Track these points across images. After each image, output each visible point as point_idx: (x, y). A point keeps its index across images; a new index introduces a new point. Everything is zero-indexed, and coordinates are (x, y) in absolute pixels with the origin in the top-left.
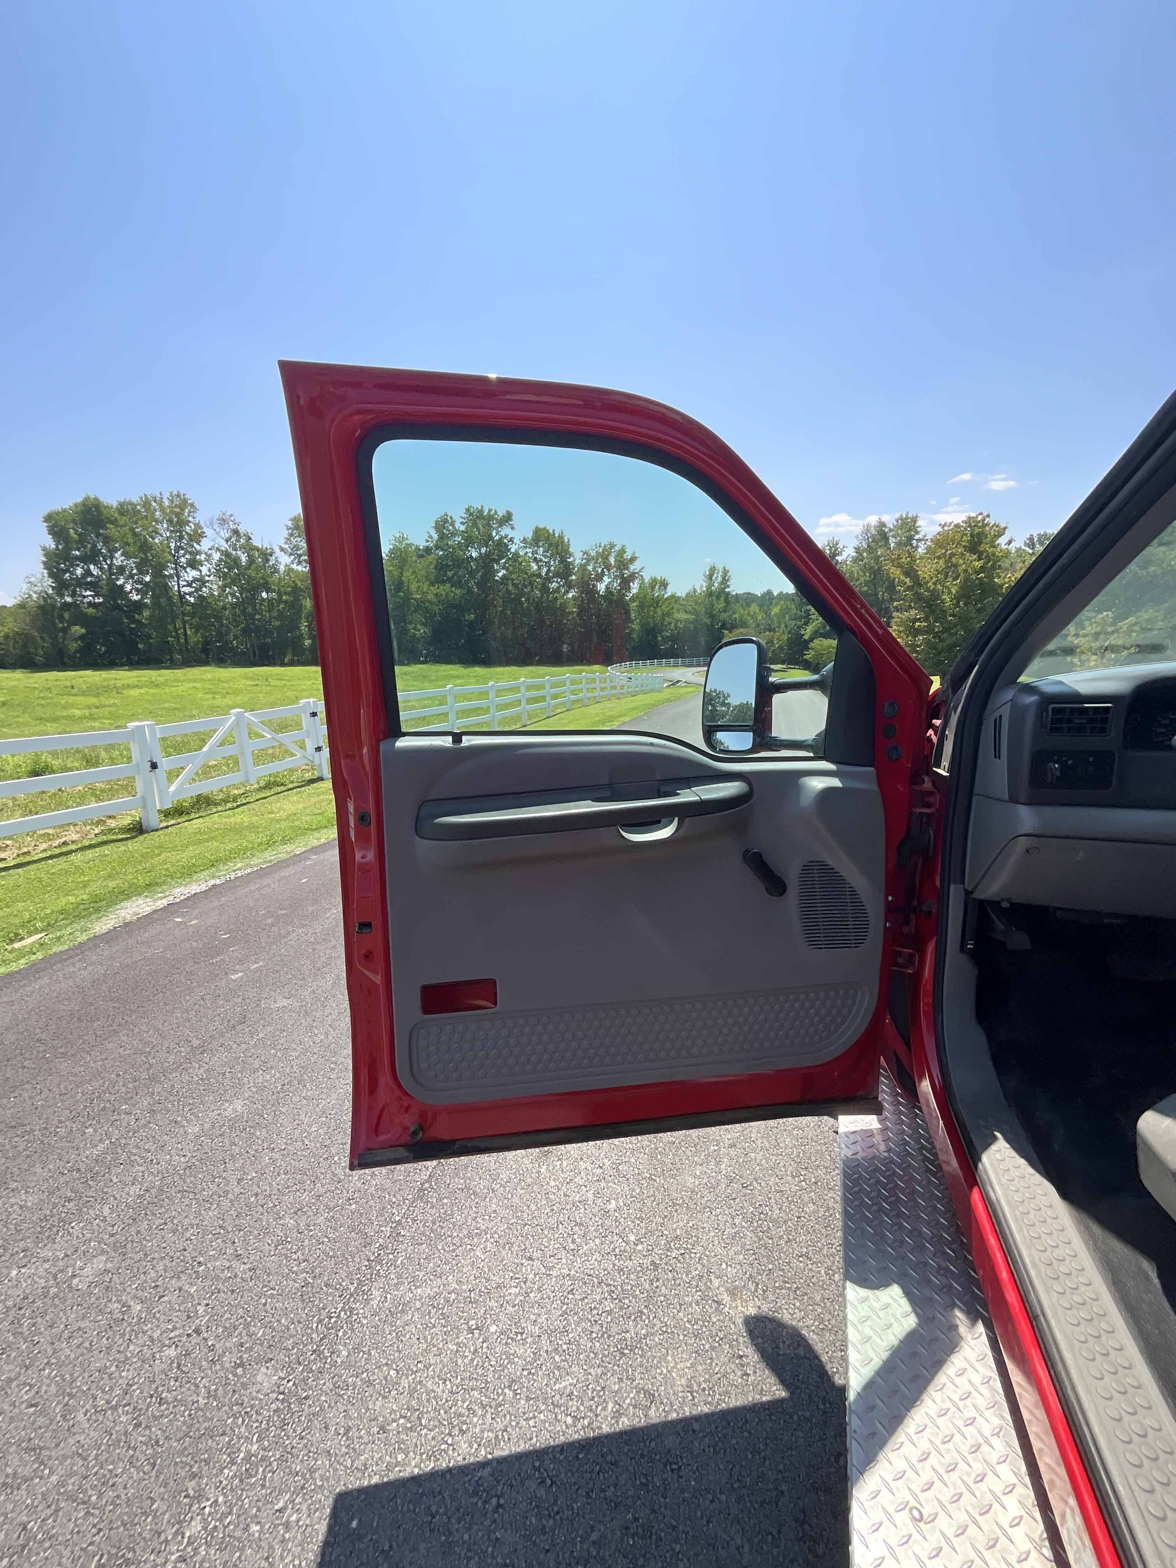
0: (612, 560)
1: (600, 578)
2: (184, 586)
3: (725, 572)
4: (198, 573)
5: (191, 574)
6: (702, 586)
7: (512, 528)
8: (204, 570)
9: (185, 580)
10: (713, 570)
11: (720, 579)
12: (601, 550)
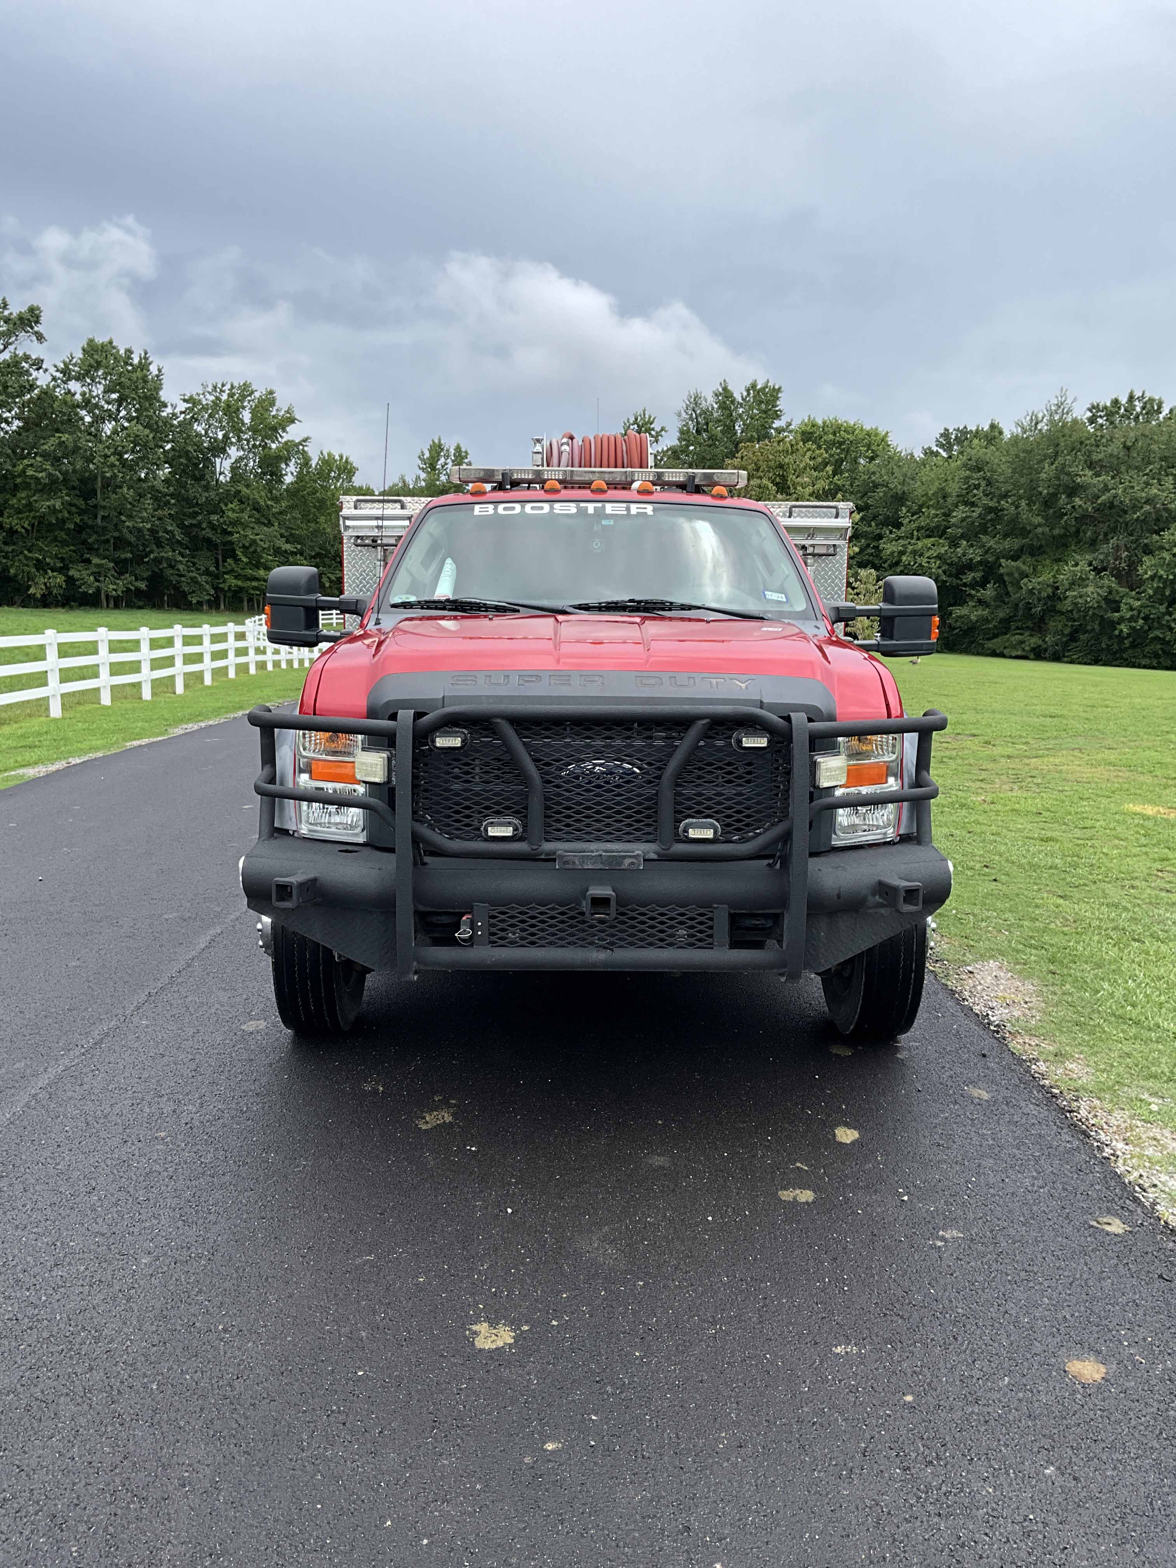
0: (246, 416)
1: (219, 449)
3: (460, 456)
7: (40, 337)
10: (437, 449)
12: (224, 397)
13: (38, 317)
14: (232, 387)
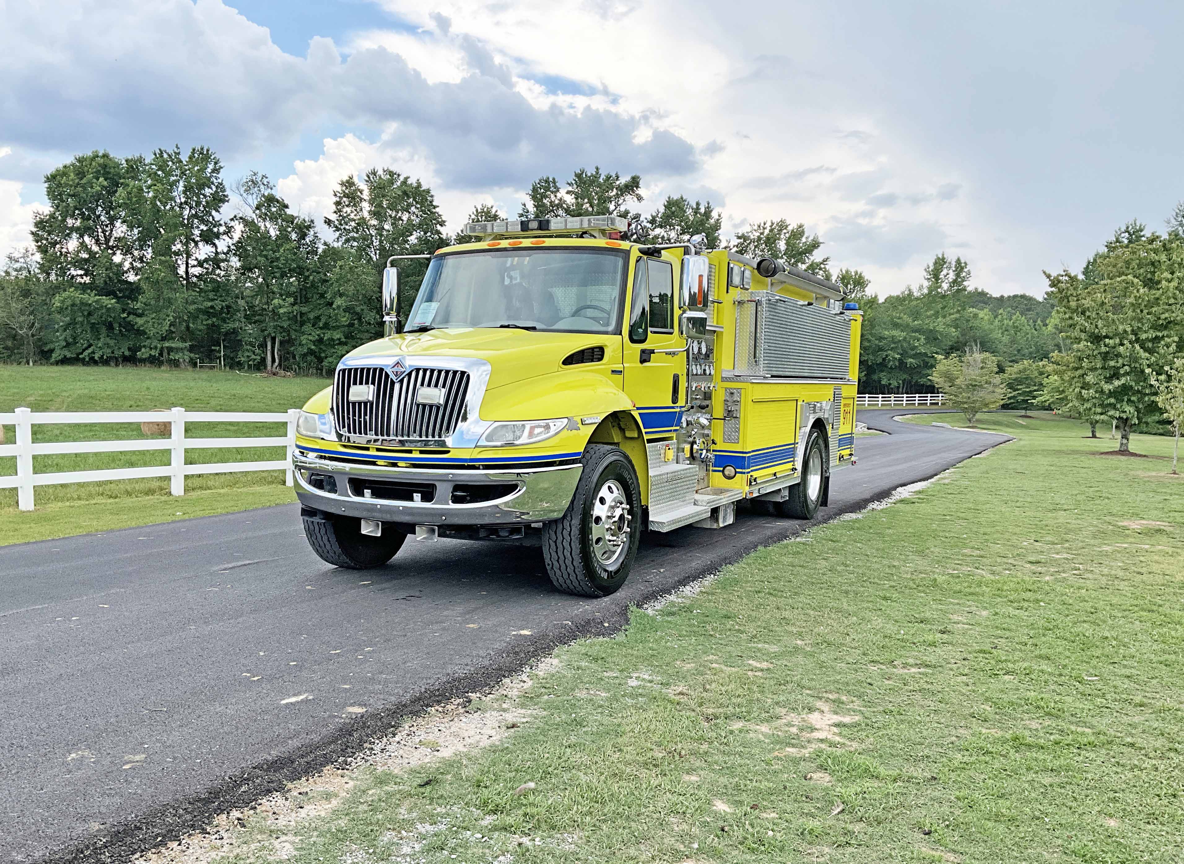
0: (782, 245)
2: (194, 266)
3: (960, 267)
4: (214, 250)
5: (204, 251)
6: (921, 288)
7: (640, 198)
8: (222, 244)
9: (197, 259)
10: (940, 263)
11: (952, 276)
12: (767, 232)
13: (638, 183)
14: (773, 224)
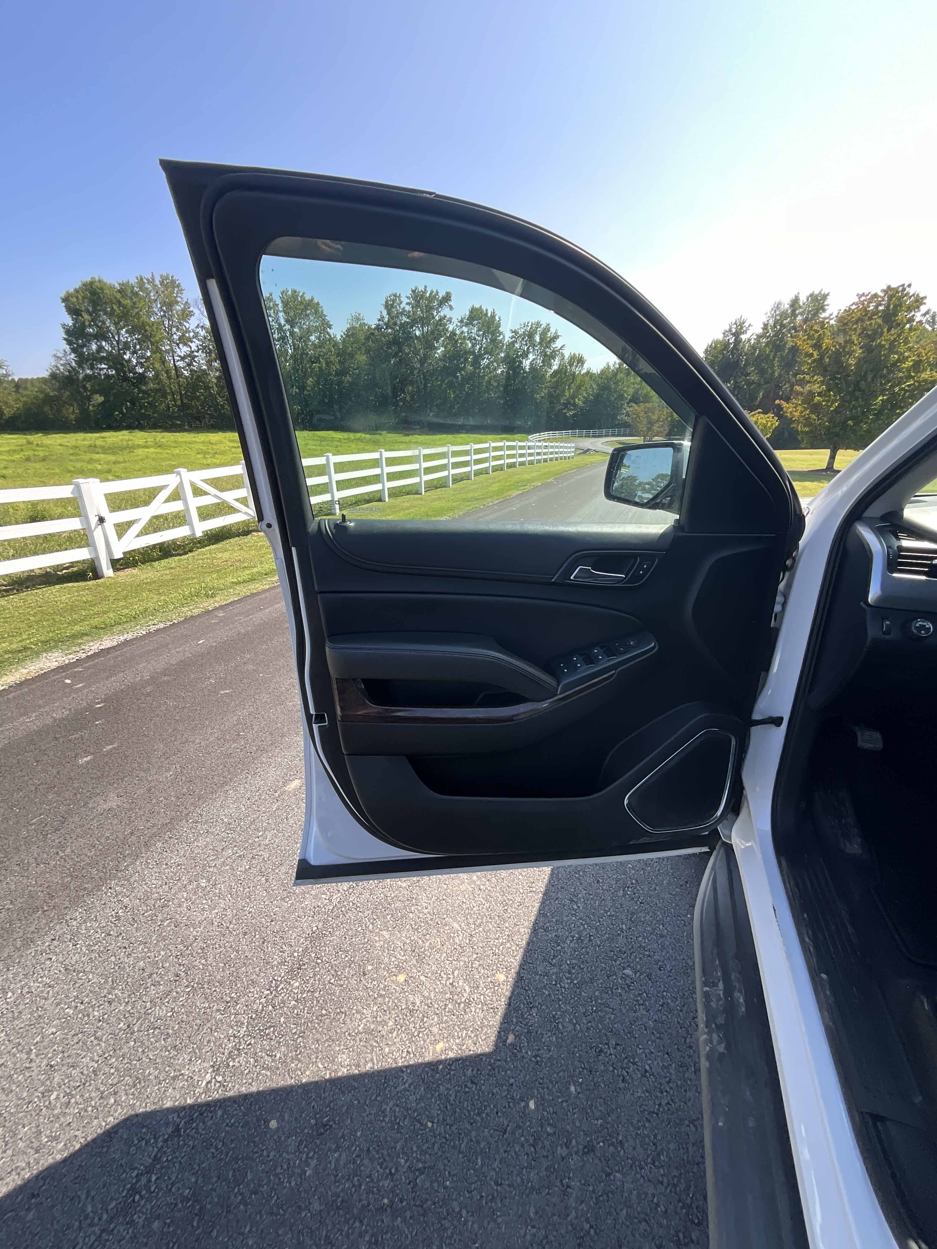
0: (537, 338)
1: (525, 355)
2: (178, 361)
4: (189, 349)
5: (183, 350)
7: (451, 309)
8: (193, 346)
12: (529, 328)
13: (450, 297)
14: (532, 324)
